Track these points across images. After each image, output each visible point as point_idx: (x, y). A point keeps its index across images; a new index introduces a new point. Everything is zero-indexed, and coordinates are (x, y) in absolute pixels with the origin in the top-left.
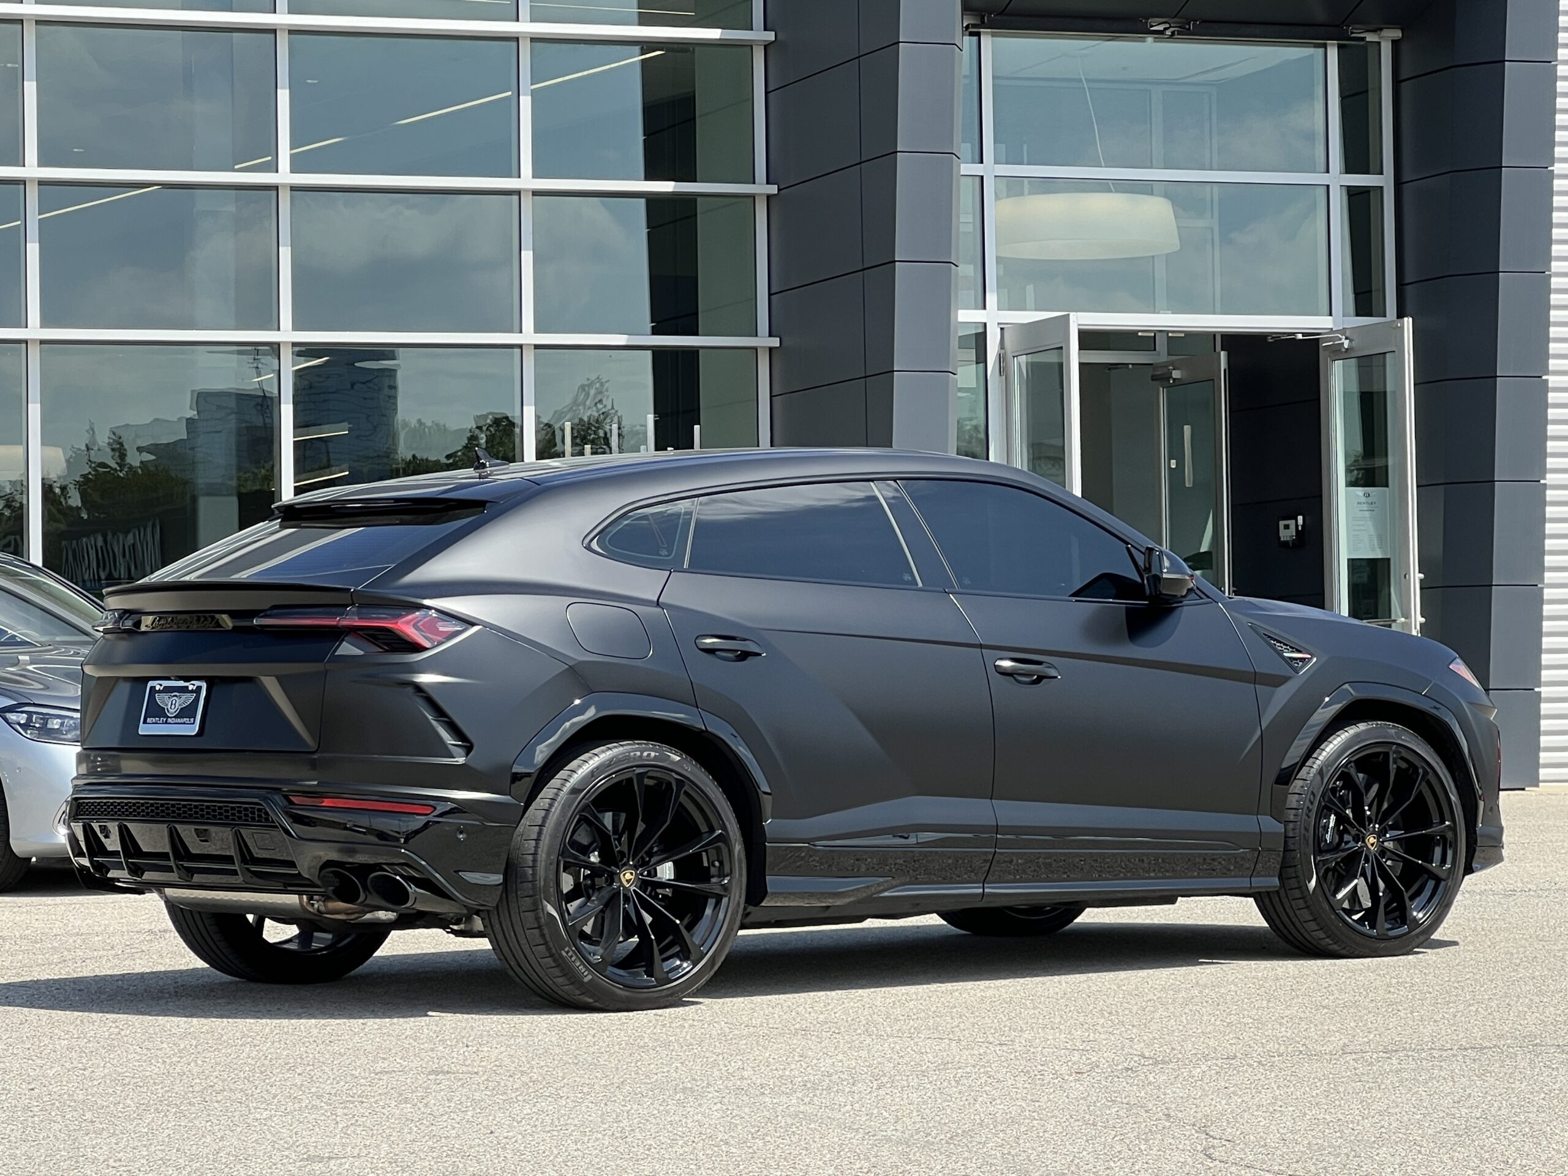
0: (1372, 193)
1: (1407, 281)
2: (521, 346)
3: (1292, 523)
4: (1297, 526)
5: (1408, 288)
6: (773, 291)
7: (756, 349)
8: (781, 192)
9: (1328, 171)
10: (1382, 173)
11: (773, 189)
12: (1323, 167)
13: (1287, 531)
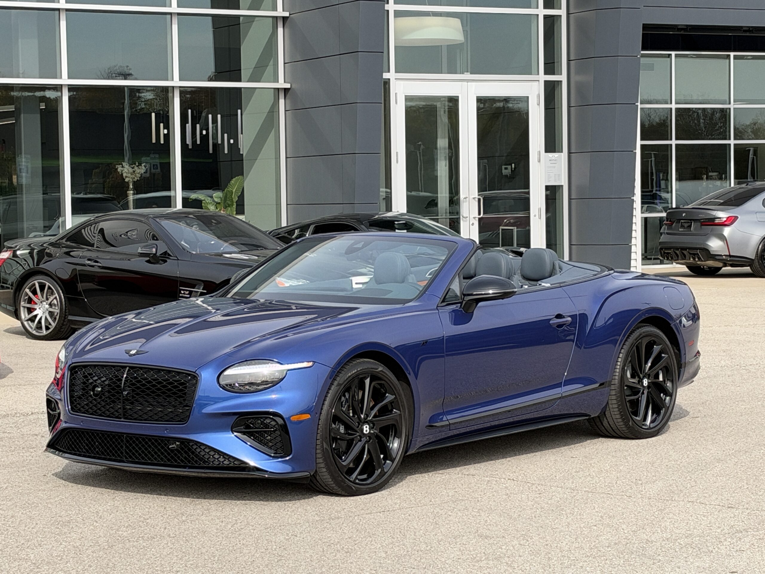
0: (555, 17)
1: (571, 59)
2: (173, 87)
3: (509, 167)
4: (512, 168)
5: (571, 62)
6: (286, 62)
7: (278, 89)
8: (291, 16)
9: (537, 8)
10: (560, 9)
11: (287, 14)
12: (536, 6)
13: (507, 171)
